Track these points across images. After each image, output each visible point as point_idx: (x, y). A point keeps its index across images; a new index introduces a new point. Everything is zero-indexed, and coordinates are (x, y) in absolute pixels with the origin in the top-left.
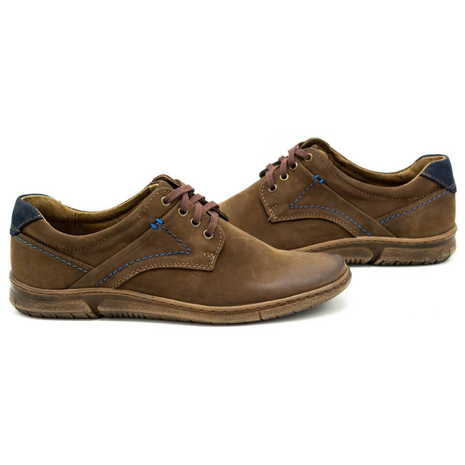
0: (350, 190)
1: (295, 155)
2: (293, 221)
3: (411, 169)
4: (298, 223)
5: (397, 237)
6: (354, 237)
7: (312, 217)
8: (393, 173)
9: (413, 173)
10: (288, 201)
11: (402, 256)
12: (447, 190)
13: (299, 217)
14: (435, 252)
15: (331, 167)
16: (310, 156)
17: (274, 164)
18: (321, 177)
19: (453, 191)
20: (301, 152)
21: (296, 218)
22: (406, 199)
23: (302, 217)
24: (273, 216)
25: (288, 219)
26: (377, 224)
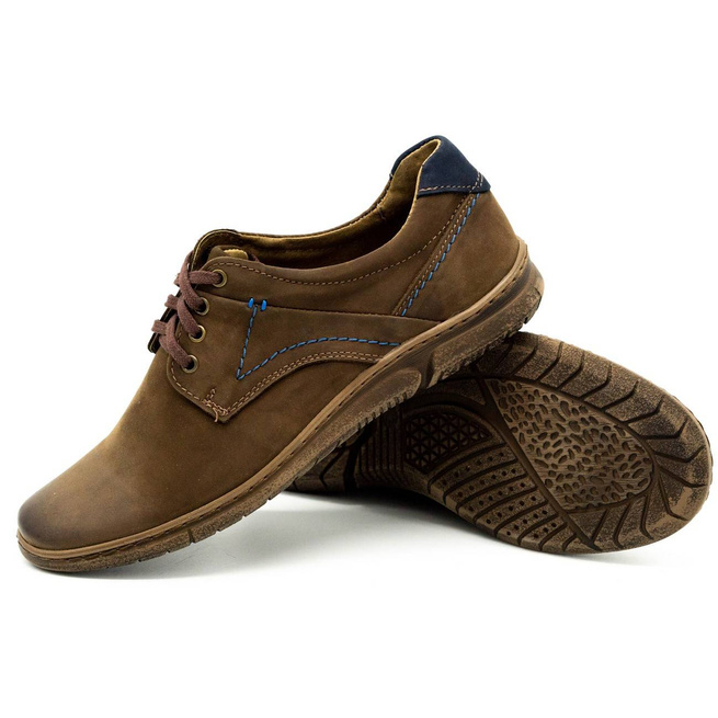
0: (319, 291)
1: (193, 285)
2: (257, 398)
3: (393, 191)
4: (268, 398)
5: (442, 321)
6: (372, 364)
7: (284, 373)
8: (366, 214)
9: (399, 196)
10: (230, 371)
11: (468, 347)
12: (475, 193)
13: (263, 387)
14: (516, 306)
15: (267, 272)
16: (220, 274)
17: (165, 318)
18: (260, 298)
19: (485, 188)
20: (199, 275)
21: (259, 391)
22: (419, 250)
23: (269, 383)
24: (220, 412)
25: (247, 400)
26: (398, 320)
